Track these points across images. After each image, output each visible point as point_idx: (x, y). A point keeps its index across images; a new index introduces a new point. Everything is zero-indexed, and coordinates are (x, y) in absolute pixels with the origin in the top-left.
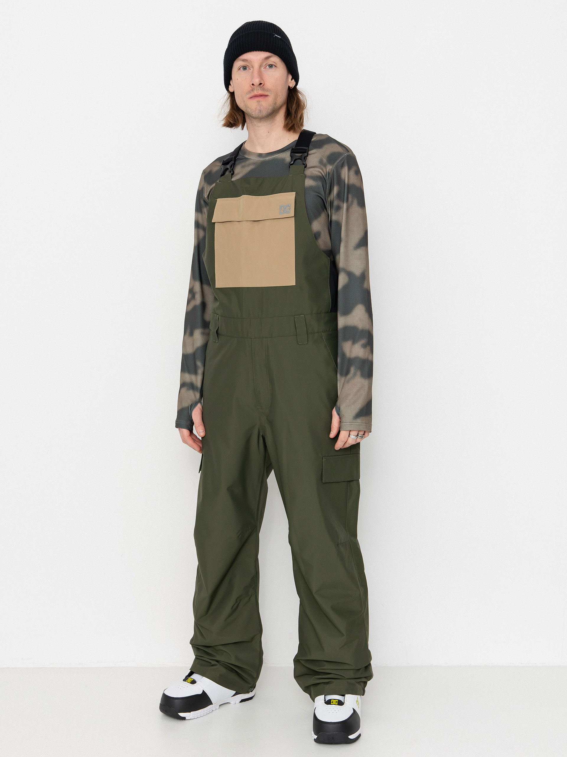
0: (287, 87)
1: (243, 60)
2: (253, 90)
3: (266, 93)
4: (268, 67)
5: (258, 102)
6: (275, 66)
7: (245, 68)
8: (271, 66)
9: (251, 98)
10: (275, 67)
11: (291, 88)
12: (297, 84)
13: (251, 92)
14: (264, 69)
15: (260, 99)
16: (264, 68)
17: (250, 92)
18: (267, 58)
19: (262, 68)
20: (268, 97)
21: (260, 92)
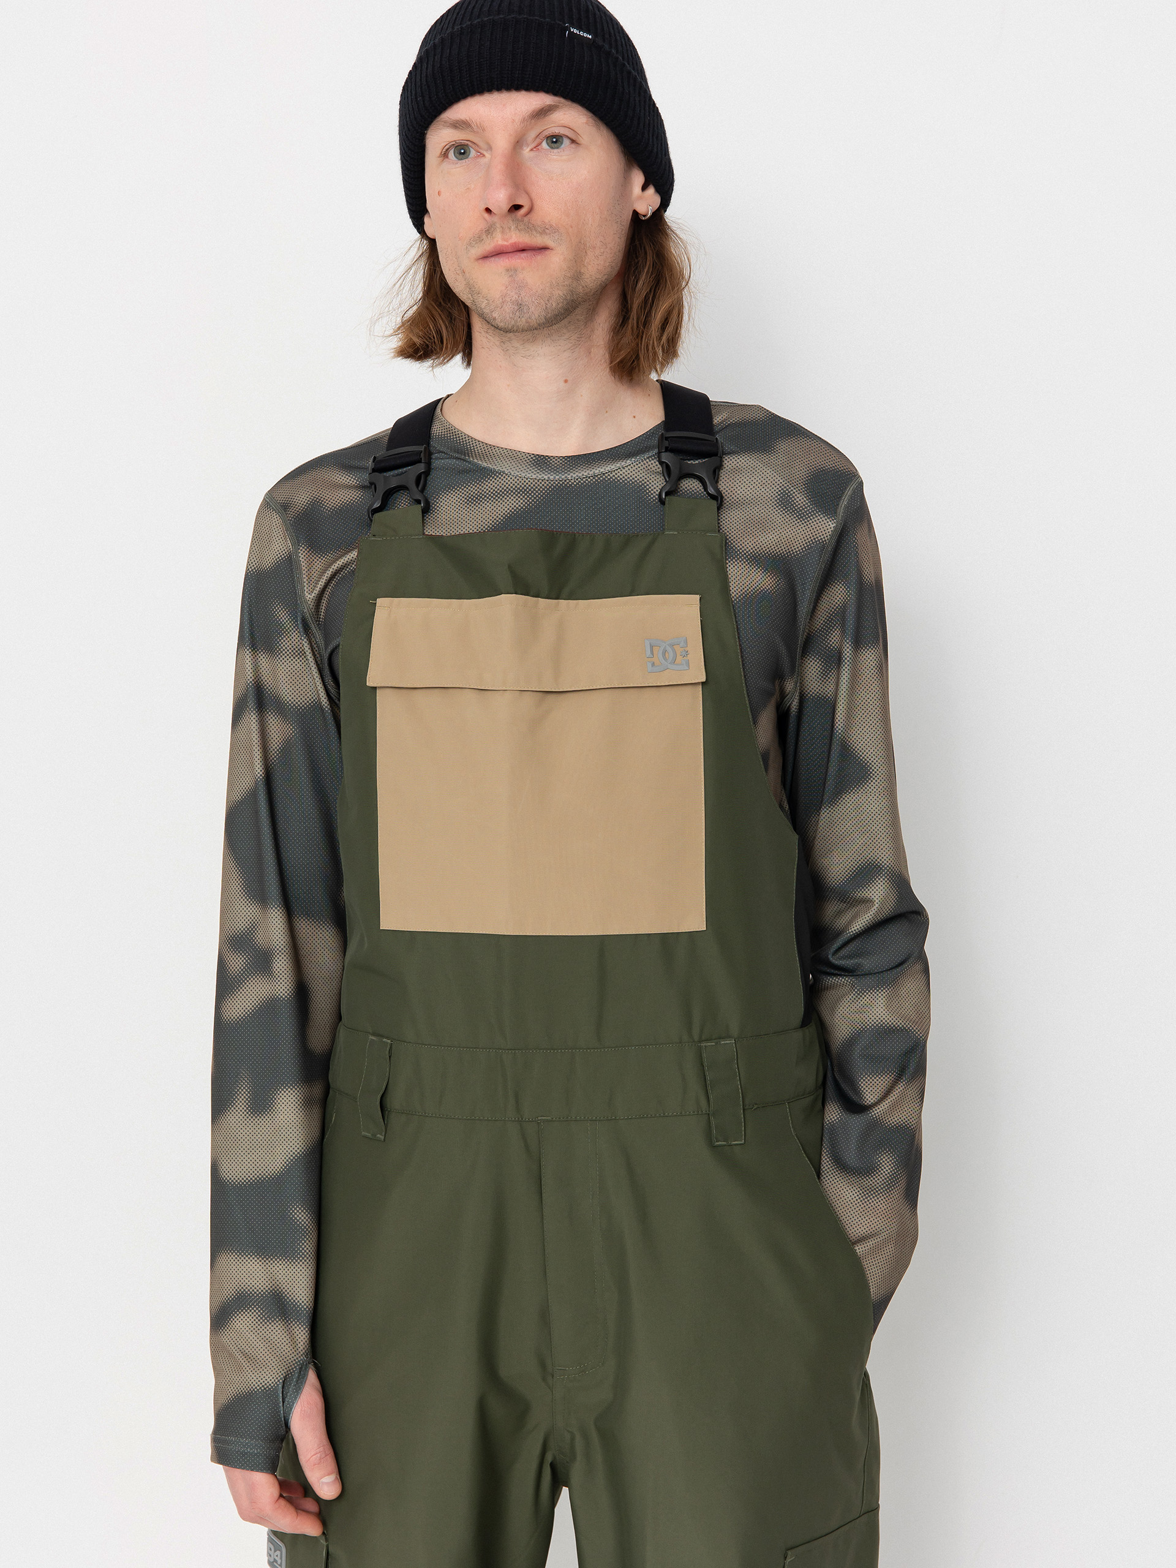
0: (628, 216)
1: (458, 125)
2: (489, 231)
3: (539, 240)
4: (544, 145)
5: (511, 271)
6: (573, 141)
7: (461, 150)
8: (555, 140)
9: (485, 257)
10: (573, 146)
11: (644, 216)
12: (665, 203)
13: (484, 237)
14: (532, 154)
15: (518, 261)
16: (532, 150)
17: (479, 239)
18: (542, 113)
19: (526, 151)
20: (548, 252)
21: (516, 237)
